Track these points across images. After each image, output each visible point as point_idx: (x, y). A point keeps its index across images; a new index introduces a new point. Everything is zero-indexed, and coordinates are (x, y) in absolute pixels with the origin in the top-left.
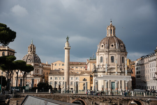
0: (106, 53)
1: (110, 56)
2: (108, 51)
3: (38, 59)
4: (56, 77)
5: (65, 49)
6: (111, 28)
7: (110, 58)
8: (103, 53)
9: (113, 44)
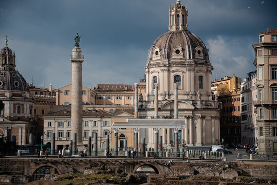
0: (163, 68)
1: (172, 75)
2: (167, 63)
3: (20, 81)
4: (60, 121)
5: (73, 61)
6: (176, 11)
7: (172, 79)
8: (158, 69)
9: (180, 49)
